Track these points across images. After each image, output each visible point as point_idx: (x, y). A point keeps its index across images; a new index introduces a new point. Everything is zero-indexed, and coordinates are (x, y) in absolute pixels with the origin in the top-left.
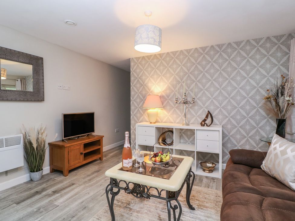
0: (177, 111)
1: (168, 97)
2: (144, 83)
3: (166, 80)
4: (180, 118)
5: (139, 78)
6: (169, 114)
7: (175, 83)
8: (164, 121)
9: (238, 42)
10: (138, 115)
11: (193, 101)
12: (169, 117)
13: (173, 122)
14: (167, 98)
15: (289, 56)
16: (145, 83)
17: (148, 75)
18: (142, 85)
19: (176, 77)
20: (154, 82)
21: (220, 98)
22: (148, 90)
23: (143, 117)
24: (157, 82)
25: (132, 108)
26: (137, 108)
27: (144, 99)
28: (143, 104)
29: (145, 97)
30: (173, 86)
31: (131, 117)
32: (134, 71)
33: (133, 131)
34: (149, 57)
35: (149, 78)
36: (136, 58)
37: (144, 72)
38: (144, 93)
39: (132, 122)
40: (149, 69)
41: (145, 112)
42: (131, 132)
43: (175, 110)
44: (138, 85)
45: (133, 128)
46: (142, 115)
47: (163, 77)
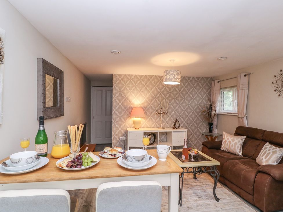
0: (152, 118)
1: (146, 108)
2: (125, 96)
3: (144, 95)
4: (155, 123)
5: (121, 92)
6: (146, 121)
7: (151, 98)
8: (142, 126)
9: (189, 77)
10: (120, 123)
11: (166, 112)
12: (146, 123)
13: (149, 127)
14: (144, 109)
15: (211, 90)
16: (127, 96)
17: (129, 90)
18: (124, 98)
19: (152, 93)
20: (134, 96)
21: (179, 110)
22: (129, 103)
23: (124, 124)
24: (137, 96)
25: (114, 116)
26: (119, 116)
27: (125, 109)
28: (124, 113)
29: (126, 107)
30: (149, 100)
31: (113, 125)
32: (116, 85)
33: (115, 137)
34: (130, 76)
35: (131, 93)
36: (119, 75)
37: (125, 87)
38: (125, 104)
39: (114, 129)
40: (131, 86)
41: (126, 120)
42: (113, 137)
43: (151, 118)
44: (120, 98)
45: (115, 134)
46: (124, 123)
47: (142, 93)
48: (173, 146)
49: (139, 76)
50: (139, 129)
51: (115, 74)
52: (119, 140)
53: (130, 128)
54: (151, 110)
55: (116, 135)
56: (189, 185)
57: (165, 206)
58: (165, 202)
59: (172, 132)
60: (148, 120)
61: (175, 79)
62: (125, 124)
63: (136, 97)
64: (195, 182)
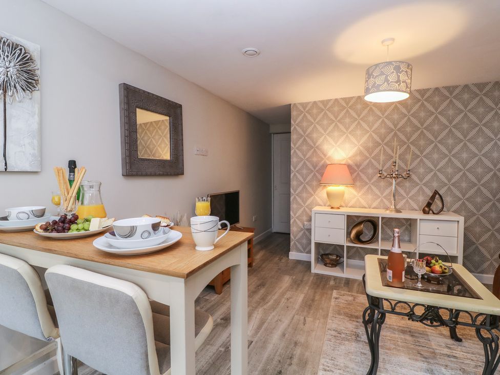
0: (374, 188)
1: (358, 166)
2: (315, 144)
3: (354, 140)
4: (379, 200)
5: (307, 136)
6: (360, 194)
7: (370, 145)
8: (351, 204)
9: (480, 84)
10: (305, 195)
11: (407, 174)
12: (360, 199)
13: (367, 206)
14: (356, 168)
16: (317, 144)
17: (323, 132)
18: (312, 147)
19: (373, 134)
20: (333, 143)
21: (450, 170)
22: (323, 156)
23: (312, 198)
24: (338, 144)
25: (294, 183)
26: (302, 183)
27: (315, 168)
28: (313, 177)
29: (317, 166)
30: (367, 149)
31: (292, 198)
32: (297, 125)
33: (295, 220)
34: (325, 103)
35: (325, 137)
36: (302, 104)
37: (315, 126)
38: (315, 159)
39: (294, 206)
40: (325, 122)
41: (316, 189)
42: (292, 221)
43: (370, 188)
44: (305, 148)
45: (295, 215)
46: (312, 195)
47: (349, 135)
48: (419, 253)
49: (344, 99)
50: (338, 208)
51: (295, 104)
52: (302, 227)
53: (325, 206)
54: (370, 171)
55: (297, 218)
56: (426, 349)
57: (333, 372)
58: (338, 363)
59: (417, 219)
60: (362, 192)
61: (389, 84)
62: (314, 197)
63: (336, 144)
64: (450, 348)
